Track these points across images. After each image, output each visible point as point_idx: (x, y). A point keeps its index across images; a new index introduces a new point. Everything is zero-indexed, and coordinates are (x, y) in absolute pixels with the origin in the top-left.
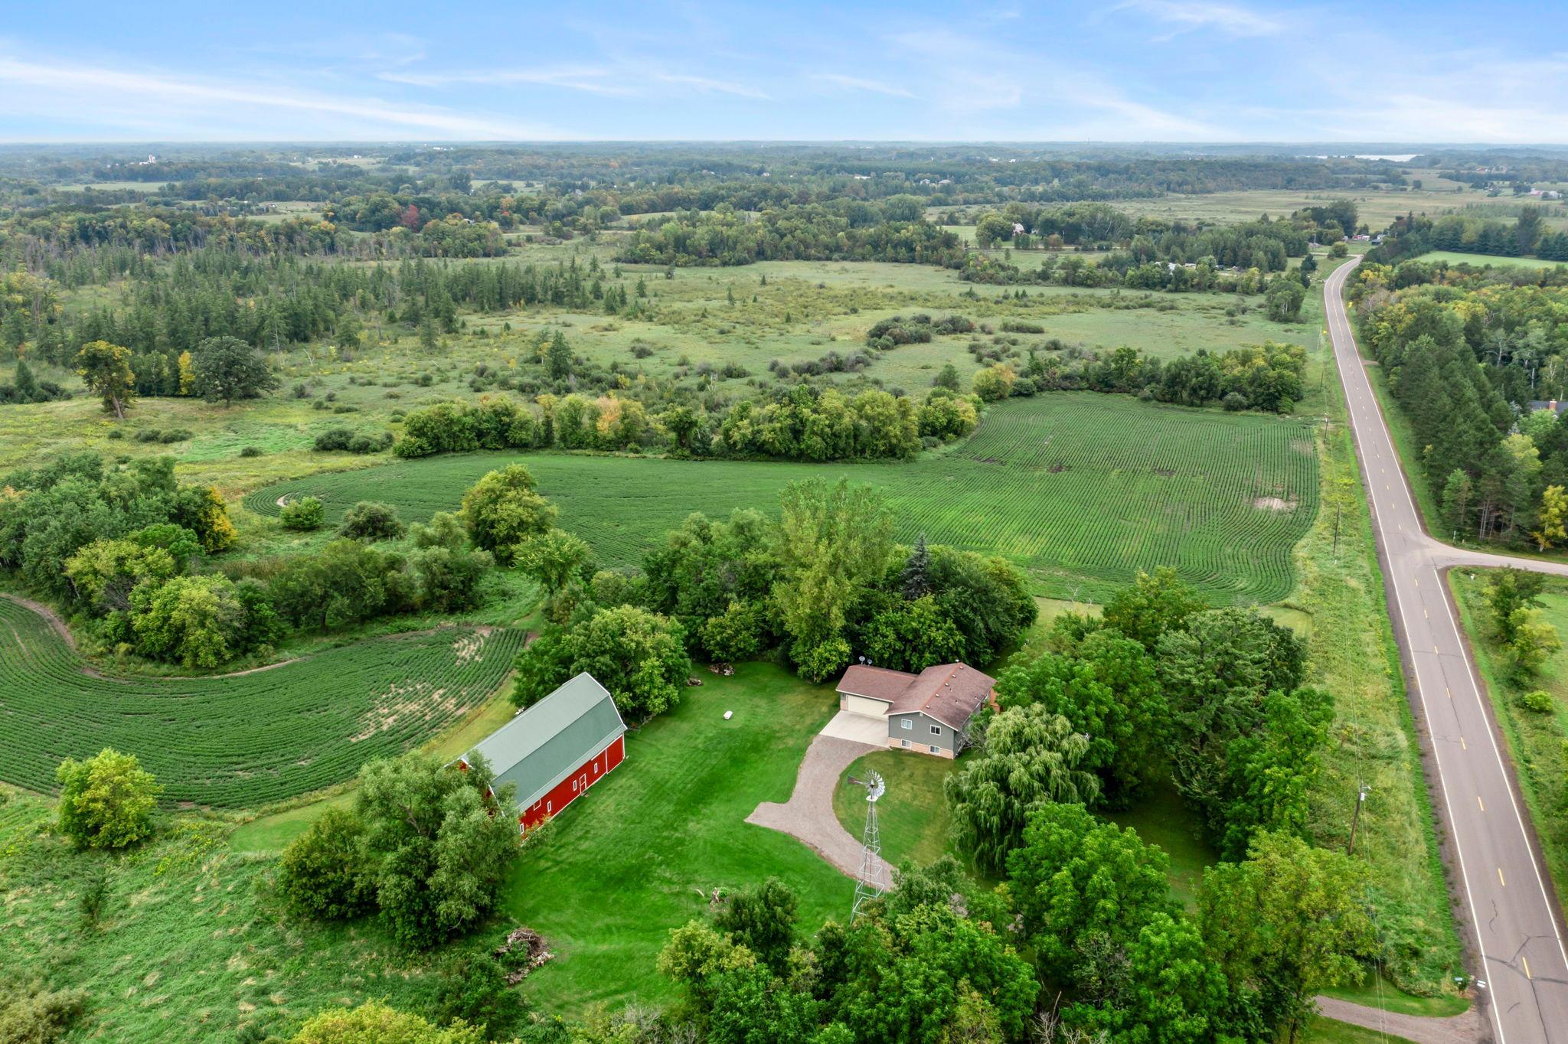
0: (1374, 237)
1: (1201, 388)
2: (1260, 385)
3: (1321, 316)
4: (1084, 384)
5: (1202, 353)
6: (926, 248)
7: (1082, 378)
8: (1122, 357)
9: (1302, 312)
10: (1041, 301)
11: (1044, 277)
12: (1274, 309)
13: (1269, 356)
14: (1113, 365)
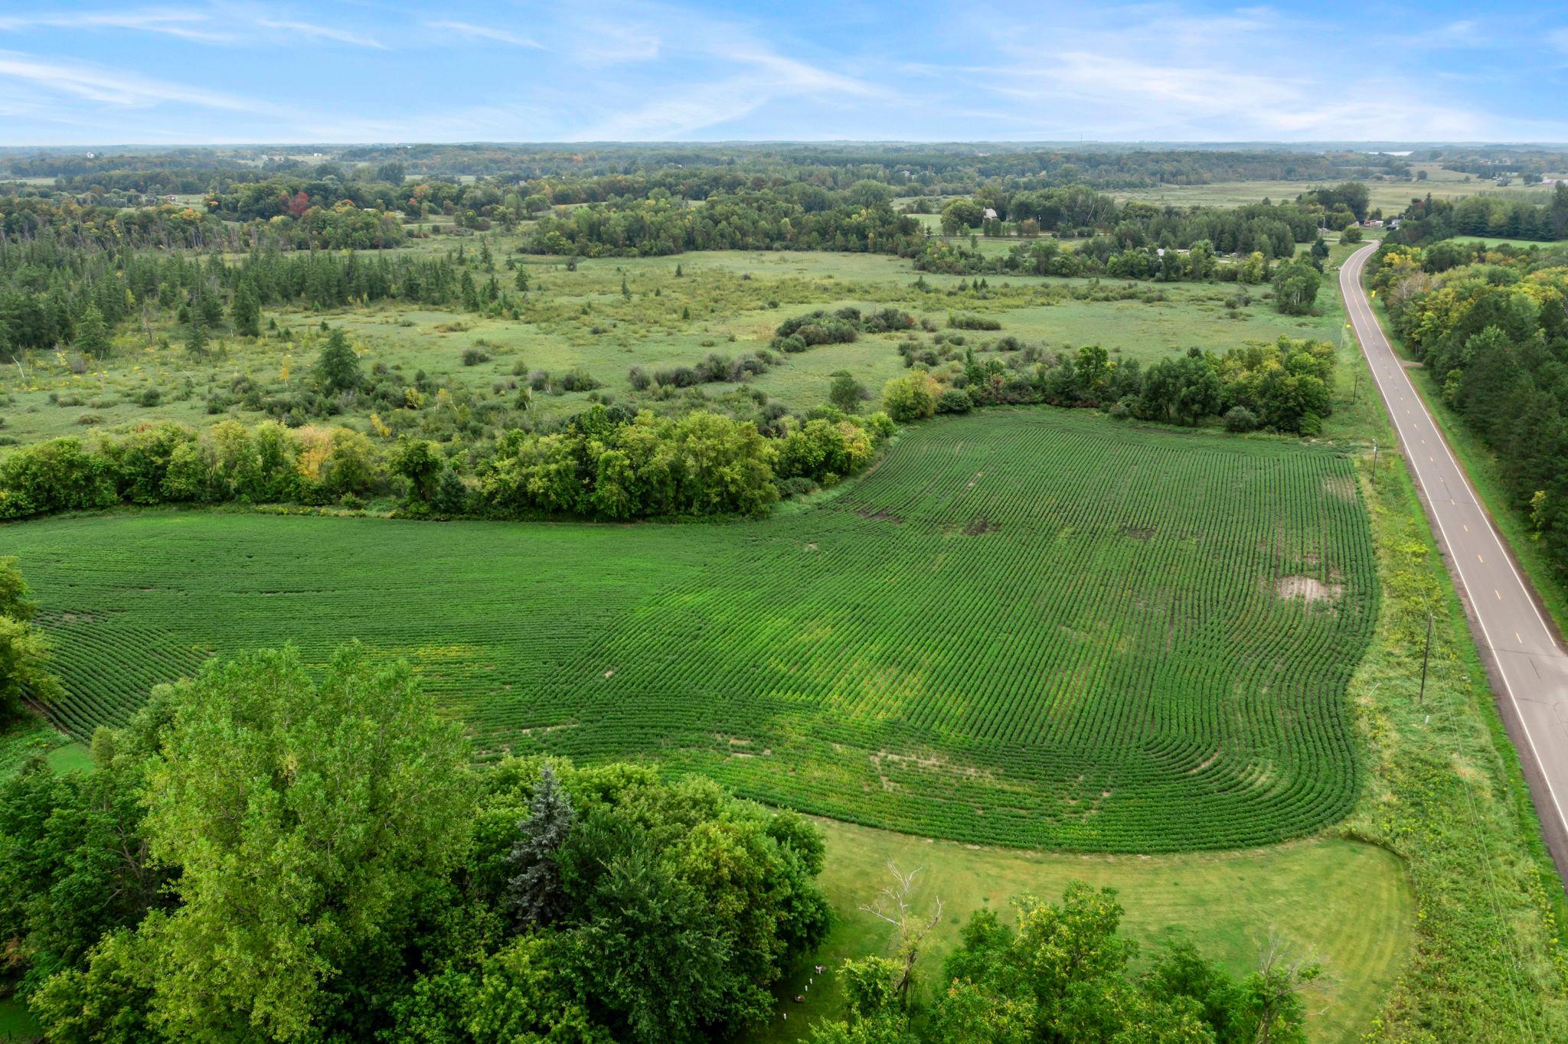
0: (1388, 221)
1: (1194, 401)
2: (1275, 397)
3: (1338, 308)
4: (1038, 396)
5: (1195, 353)
6: (881, 235)
7: (1035, 388)
8: (1088, 360)
9: (1317, 302)
10: (1006, 292)
11: (1011, 265)
12: (1284, 299)
13: (1284, 356)
14: (1076, 370)
